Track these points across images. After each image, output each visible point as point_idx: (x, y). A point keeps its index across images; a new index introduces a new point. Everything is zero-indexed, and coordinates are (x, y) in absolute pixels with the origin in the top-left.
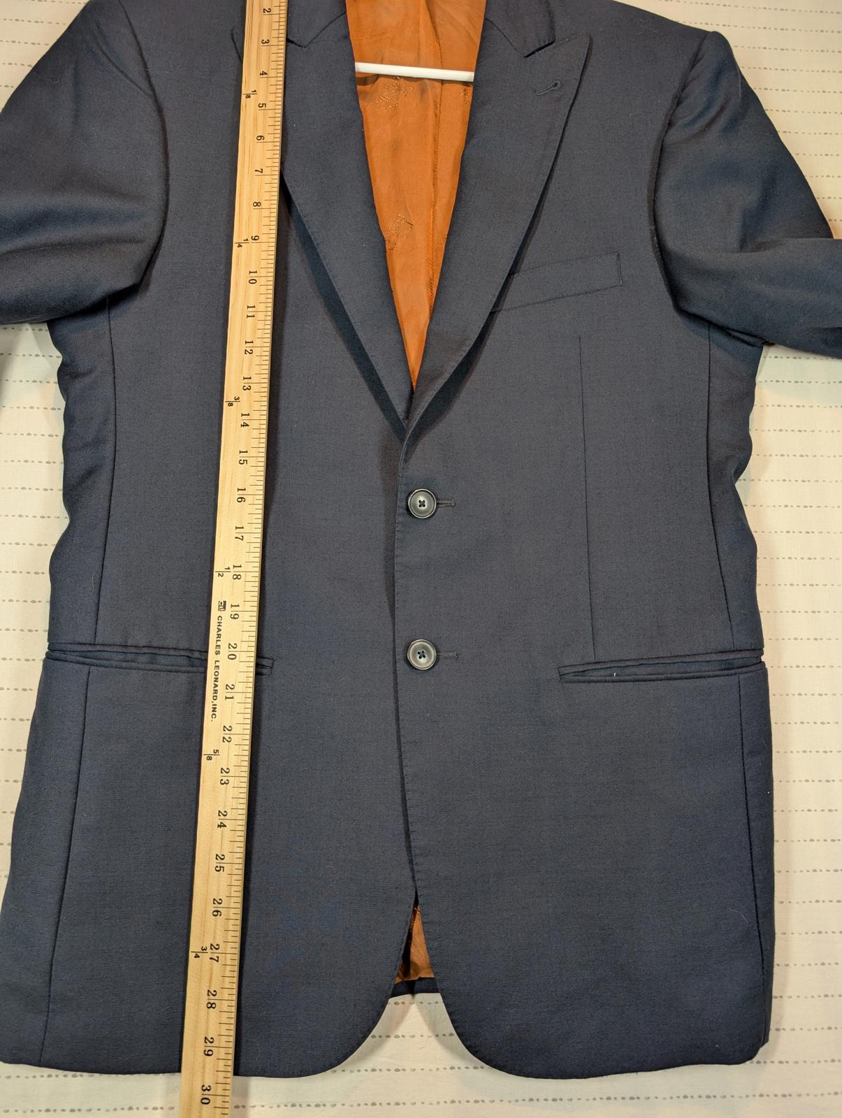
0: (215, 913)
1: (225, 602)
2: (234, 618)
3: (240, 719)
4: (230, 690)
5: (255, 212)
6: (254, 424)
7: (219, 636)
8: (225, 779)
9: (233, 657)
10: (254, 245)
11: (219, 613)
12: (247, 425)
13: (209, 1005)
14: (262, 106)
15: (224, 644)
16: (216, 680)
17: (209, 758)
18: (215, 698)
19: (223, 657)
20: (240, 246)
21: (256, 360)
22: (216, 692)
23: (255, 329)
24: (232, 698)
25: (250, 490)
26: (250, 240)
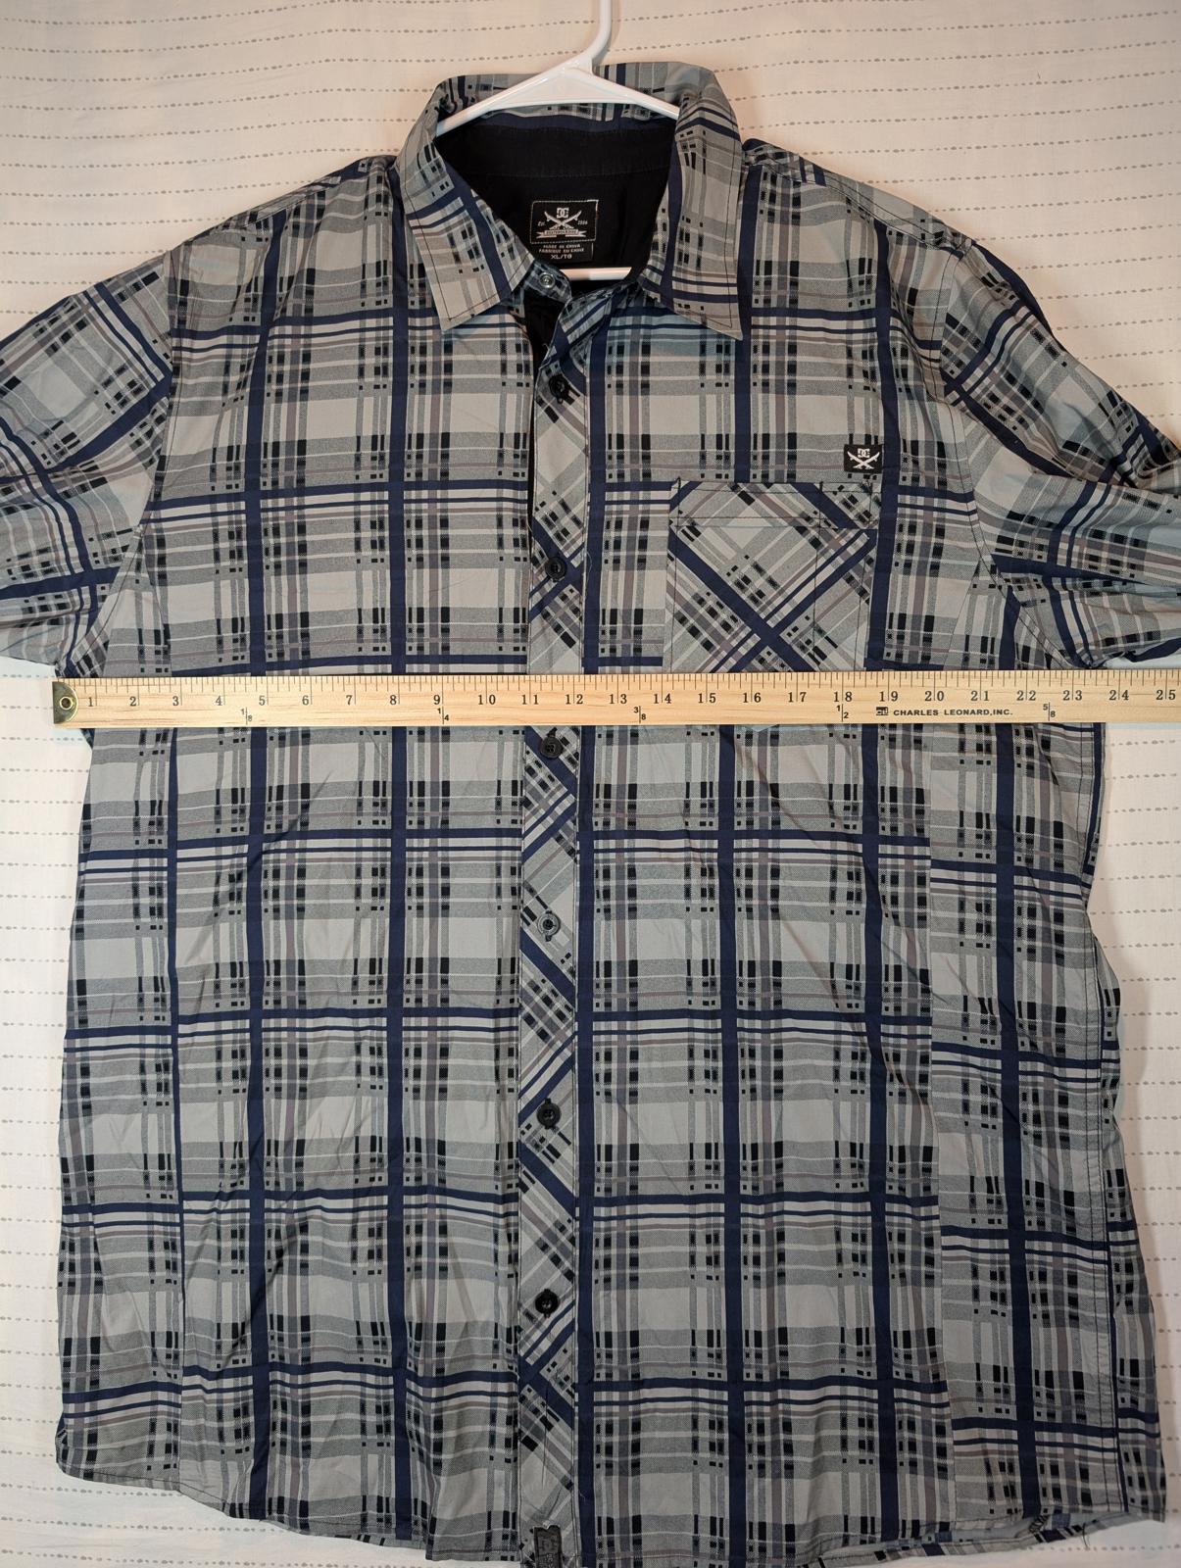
1: (878, 708)
2: (896, 696)
3: (1009, 683)
4: (978, 696)
5: (403, 701)
6: (668, 688)
7: (917, 712)
8: (1075, 695)
9: (940, 695)
10: (446, 700)
11: (891, 714)
12: (669, 696)
14: (262, 701)
15: (925, 707)
16: (966, 712)
17: (1053, 714)
18: (986, 712)
19: (940, 706)
20: (447, 718)
21: (590, 689)
22: (979, 712)
23: (552, 693)
24: (986, 693)
25: (746, 689)
26: (440, 706)
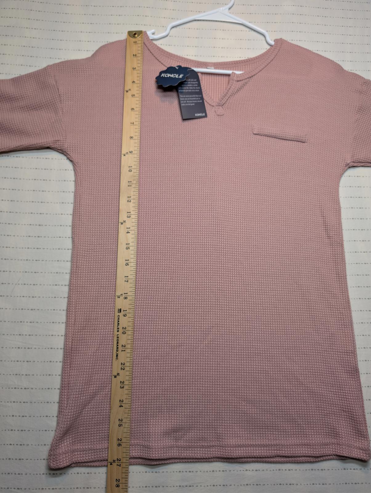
0: (119, 445)
1: (121, 309)
2: (125, 316)
3: (128, 359)
4: (123, 347)
5: (131, 141)
6: (132, 232)
7: (118, 324)
8: (122, 386)
9: (125, 333)
10: (130, 155)
11: (119, 314)
12: (129, 233)
13: (117, 486)
14: (133, 95)
15: (120, 327)
16: (118, 343)
17: (115, 377)
18: (117, 351)
19: (120, 333)
20: (124, 155)
21: (133, 205)
22: (117, 348)
24: (125, 351)
25: (131, 260)
26: (129, 153)
